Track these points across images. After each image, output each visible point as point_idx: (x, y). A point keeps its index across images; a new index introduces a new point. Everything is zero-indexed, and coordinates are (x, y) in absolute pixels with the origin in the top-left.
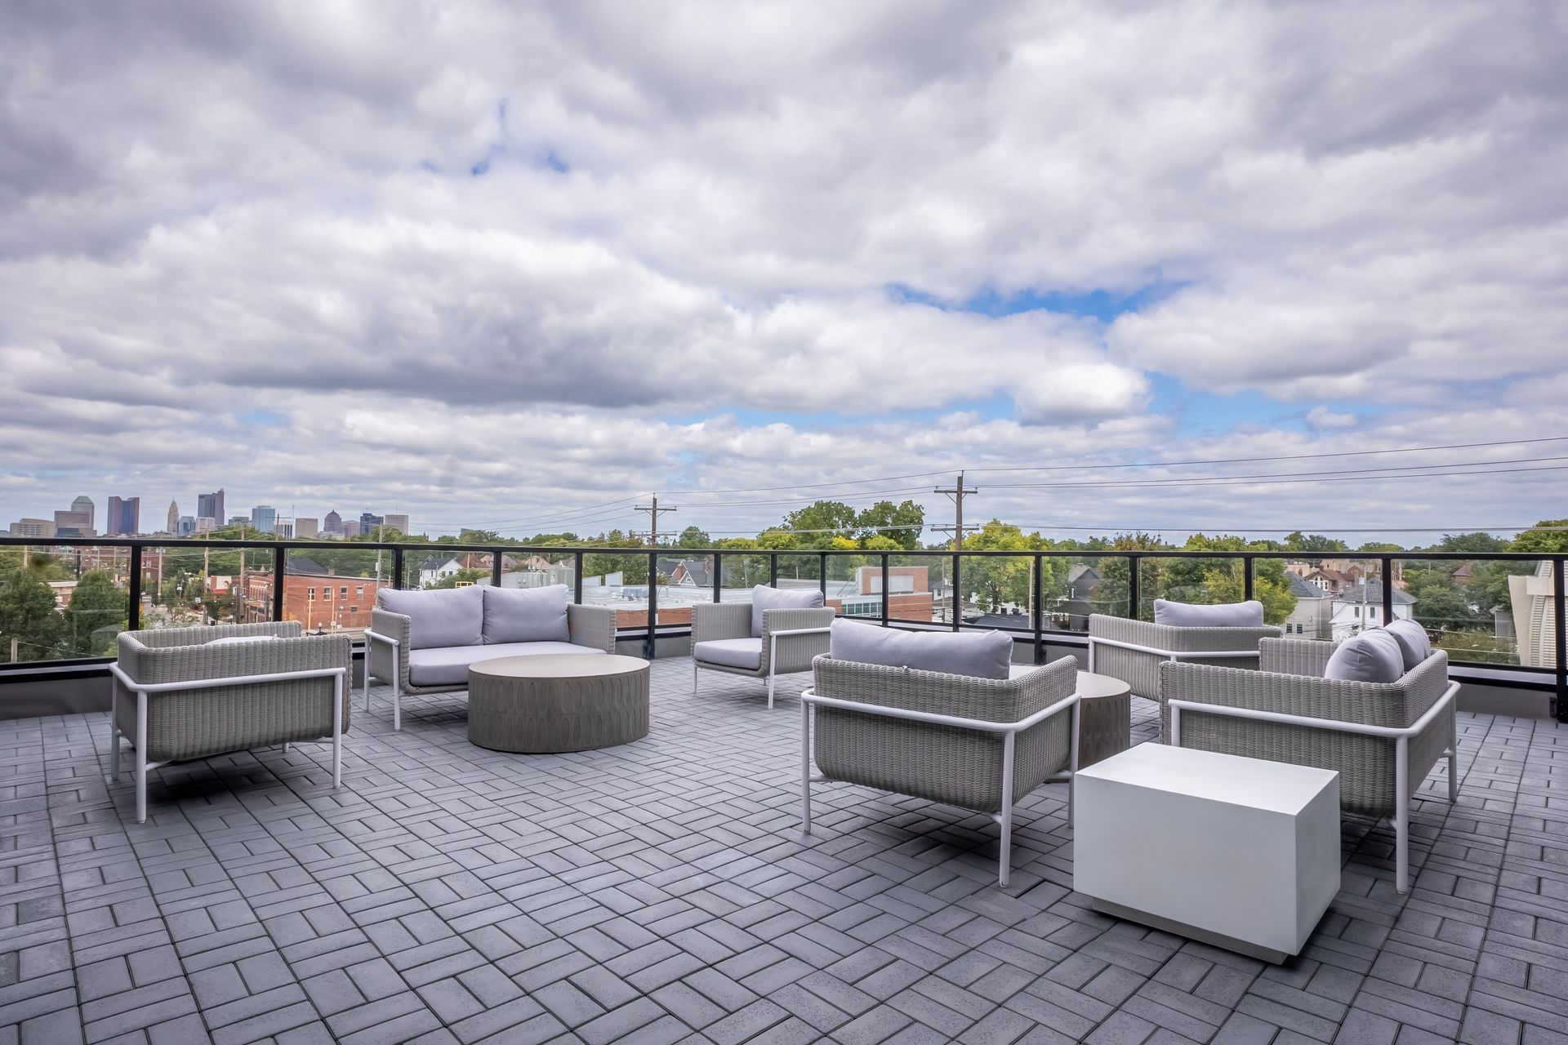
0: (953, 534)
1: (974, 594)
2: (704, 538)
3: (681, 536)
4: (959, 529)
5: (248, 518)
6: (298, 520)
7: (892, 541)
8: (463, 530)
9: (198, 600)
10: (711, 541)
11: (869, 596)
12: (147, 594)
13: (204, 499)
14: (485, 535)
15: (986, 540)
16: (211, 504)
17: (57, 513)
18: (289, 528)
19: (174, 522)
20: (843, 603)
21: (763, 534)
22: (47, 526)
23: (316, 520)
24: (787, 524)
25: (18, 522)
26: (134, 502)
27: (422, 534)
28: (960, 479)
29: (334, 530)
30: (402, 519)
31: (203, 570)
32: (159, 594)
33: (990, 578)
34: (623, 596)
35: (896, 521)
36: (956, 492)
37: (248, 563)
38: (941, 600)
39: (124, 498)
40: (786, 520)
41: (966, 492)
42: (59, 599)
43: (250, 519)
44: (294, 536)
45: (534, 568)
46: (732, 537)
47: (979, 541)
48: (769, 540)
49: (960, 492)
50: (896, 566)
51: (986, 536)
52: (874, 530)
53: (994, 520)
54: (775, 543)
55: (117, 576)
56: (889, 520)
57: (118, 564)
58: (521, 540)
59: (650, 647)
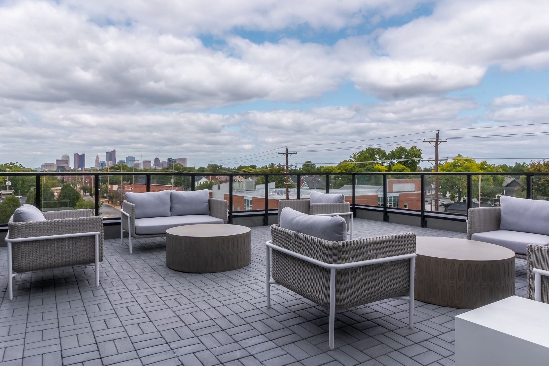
0: (434, 163)
1: (448, 192)
2: (313, 166)
3: (303, 165)
4: (437, 160)
5: (125, 161)
6: (144, 162)
7: (404, 166)
8: (209, 164)
9: (105, 195)
10: (316, 168)
11: (392, 193)
12: (88, 192)
13: (108, 154)
14: (217, 166)
15: (455, 165)
16: (111, 155)
17: (57, 161)
18: (140, 165)
19: (98, 163)
20: (379, 196)
21: (340, 164)
22: (54, 165)
23: (150, 161)
24: (352, 159)
25: (44, 164)
26: (83, 155)
27: (192, 166)
28: (437, 135)
29: (157, 165)
30: (184, 160)
31: (107, 182)
32: (92, 192)
33: (456, 184)
34: (275, 193)
35: (407, 156)
36: (435, 141)
37: (124, 180)
38: (430, 195)
39: (80, 154)
40: (351, 157)
41: (441, 141)
42: (55, 194)
43: (126, 161)
44: (142, 168)
45: (237, 180)
46: (326, 166)
47: (451, 166)
48: (343, 167)
49: (437, 141)
50: (406, 178)
51: (456, 164)
52: (395, 161)
53: (459, 155)
54: (346, 168)
55: (77, 185)
56: (403, 156)
57: (78, 180)
58: (232, 169)
59: (266, 220)
